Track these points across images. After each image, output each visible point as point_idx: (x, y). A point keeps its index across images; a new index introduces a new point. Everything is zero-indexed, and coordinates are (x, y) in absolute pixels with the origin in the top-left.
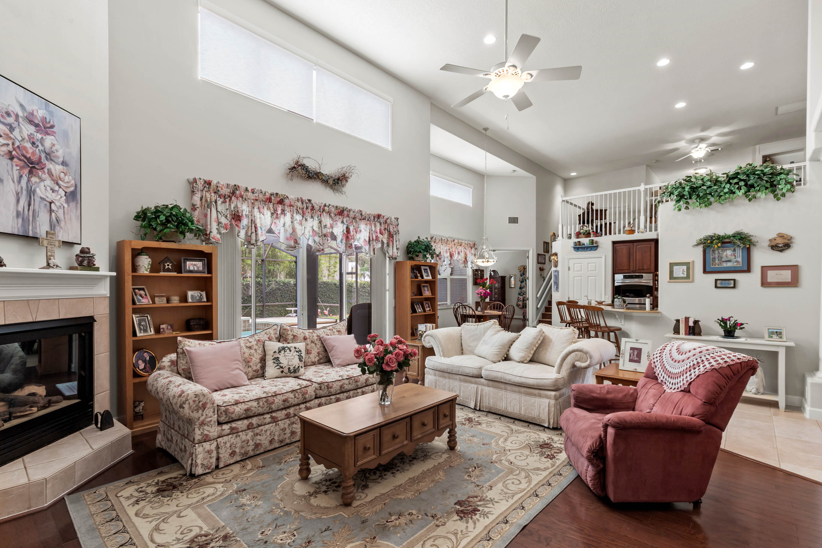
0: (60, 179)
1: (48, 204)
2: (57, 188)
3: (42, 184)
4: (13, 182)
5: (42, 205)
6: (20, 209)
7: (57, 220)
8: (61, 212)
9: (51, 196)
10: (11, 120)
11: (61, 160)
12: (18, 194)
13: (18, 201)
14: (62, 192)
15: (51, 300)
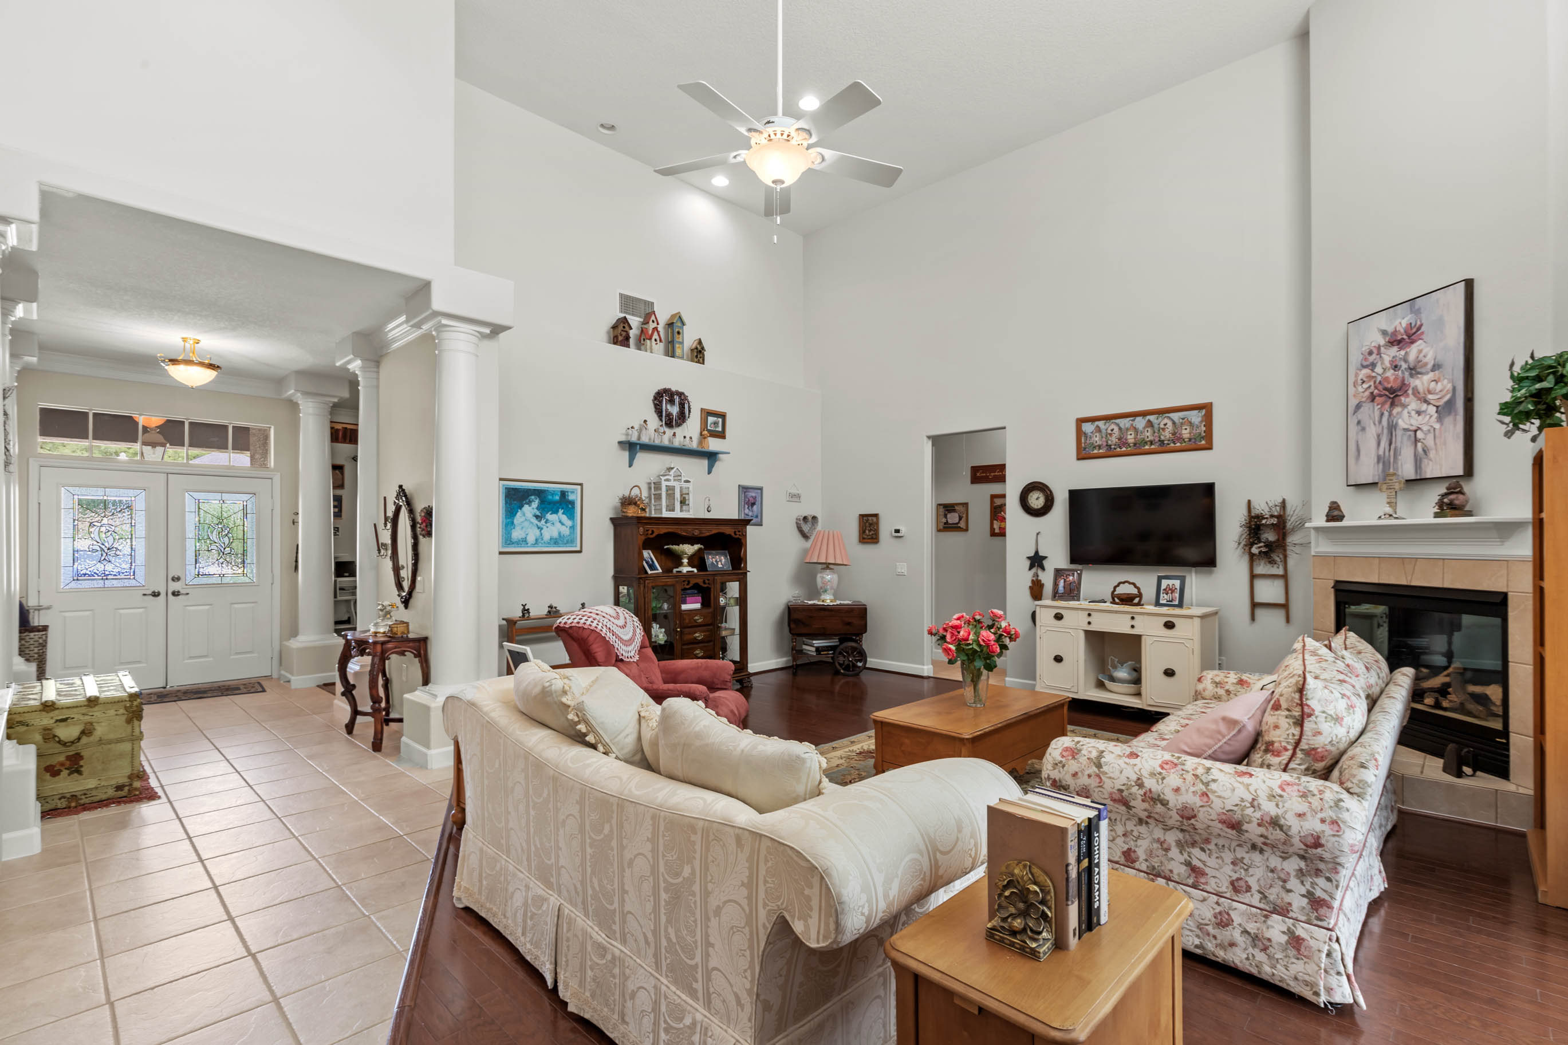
0: (1430, 392)
1: (1412, 433)
2: (1424, 406)
3: (1406, 411)
4: (1375, 424)
5: (1405, 438)
6: (1381, 453)
7: (1424, 451)
8: (1431, 437)
9: (1416, 421)
10: (1372, 358)
11: (1430, 366)
12: (1378, 436)
13: (1379, 444)
14: (1432, 410)
15: (1433, 560)
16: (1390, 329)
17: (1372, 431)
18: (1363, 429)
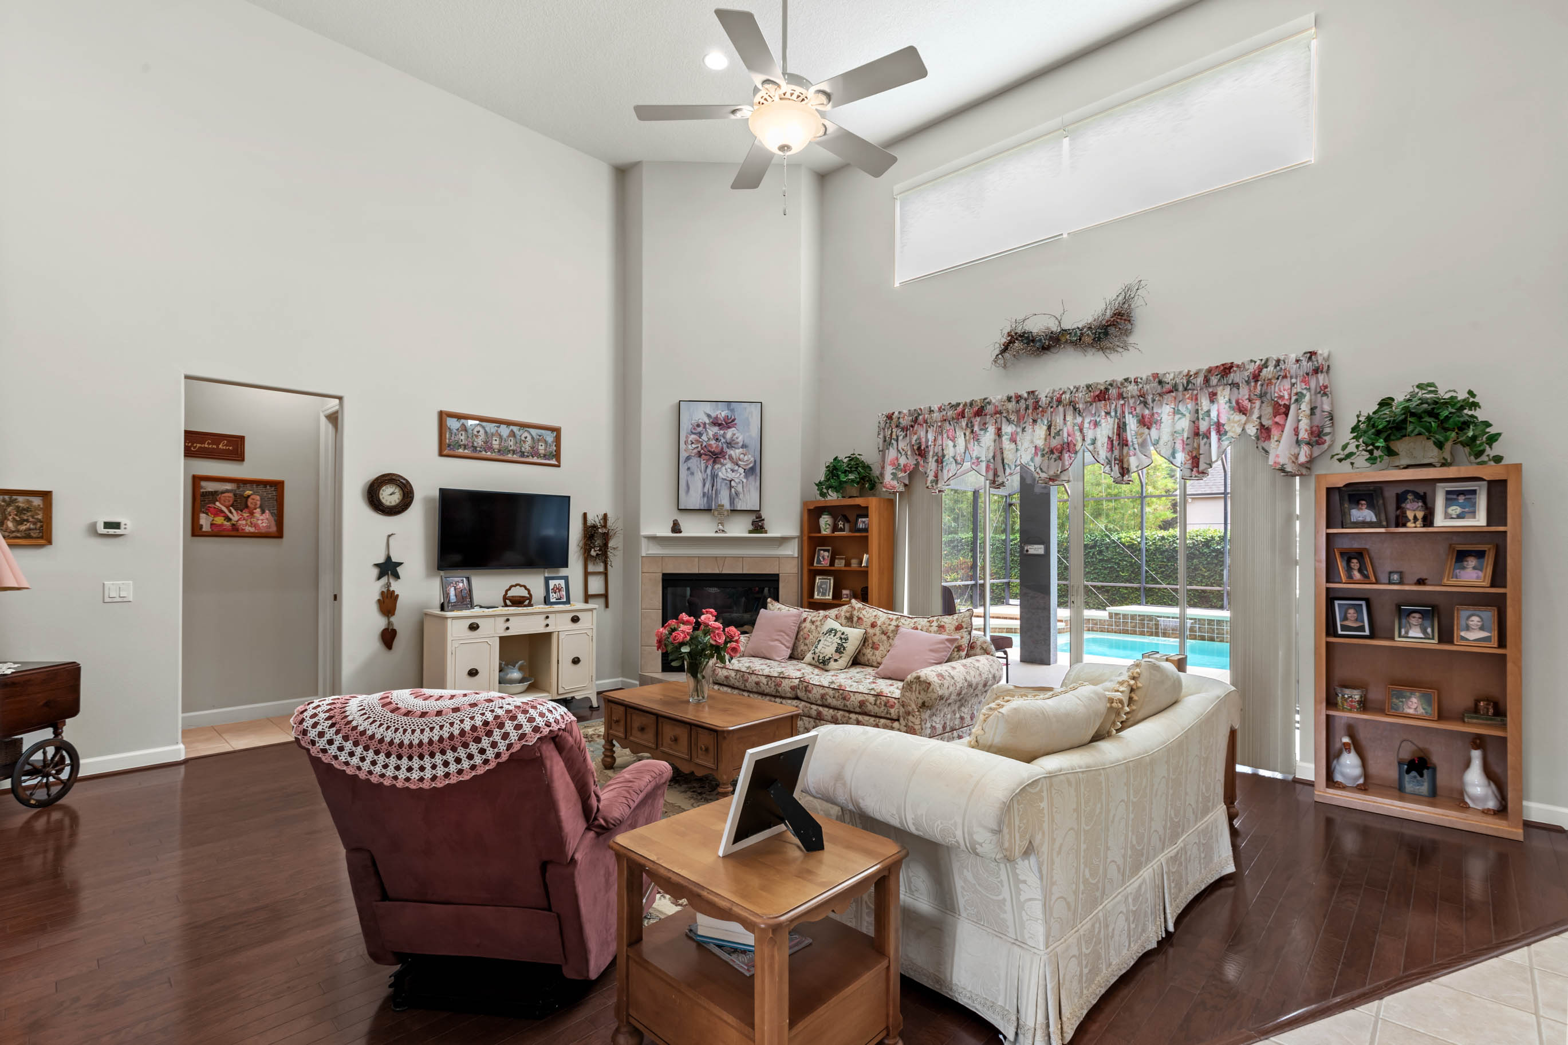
0: (740, 460)
1: (728, 482)
2: (736, 468)
3: (724, 468)
4: (701, 472)
5: (723, 484)
6: (706, 490)
7: (736, 494)
8: (740, 486)
9: (730, 475)
10: (700, 429)
11: (741, 444)
12: (704, 480)
13: (704, 485)
14: (741, 471)
15: (736, 558)
16: (713, 415)
17: (699, 476)
18: (692, 474)
